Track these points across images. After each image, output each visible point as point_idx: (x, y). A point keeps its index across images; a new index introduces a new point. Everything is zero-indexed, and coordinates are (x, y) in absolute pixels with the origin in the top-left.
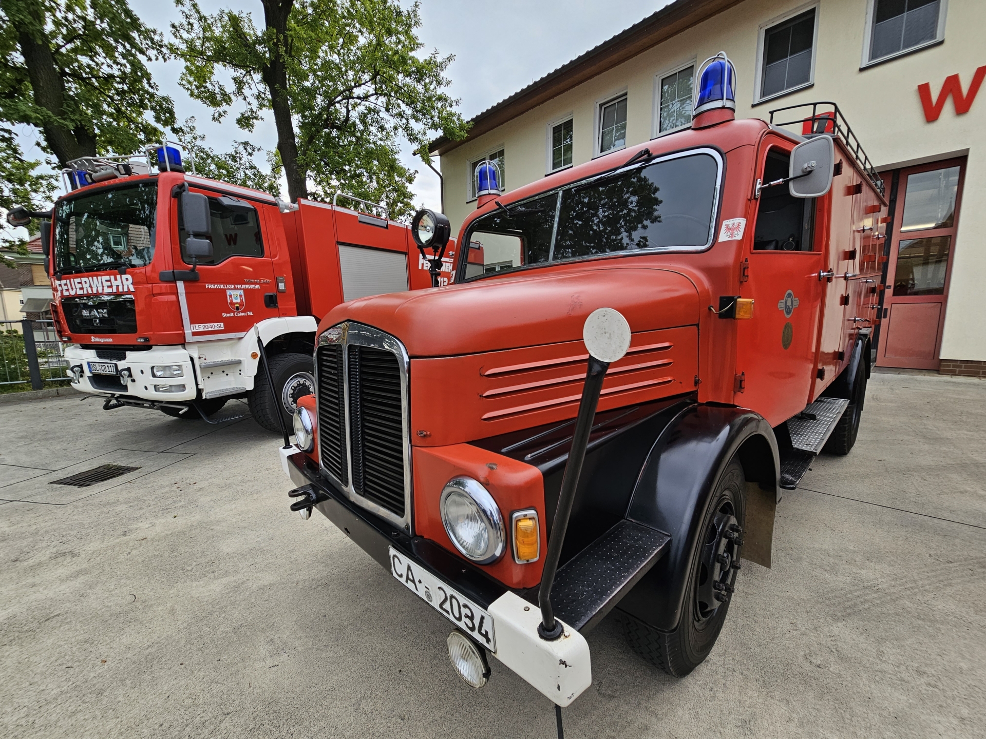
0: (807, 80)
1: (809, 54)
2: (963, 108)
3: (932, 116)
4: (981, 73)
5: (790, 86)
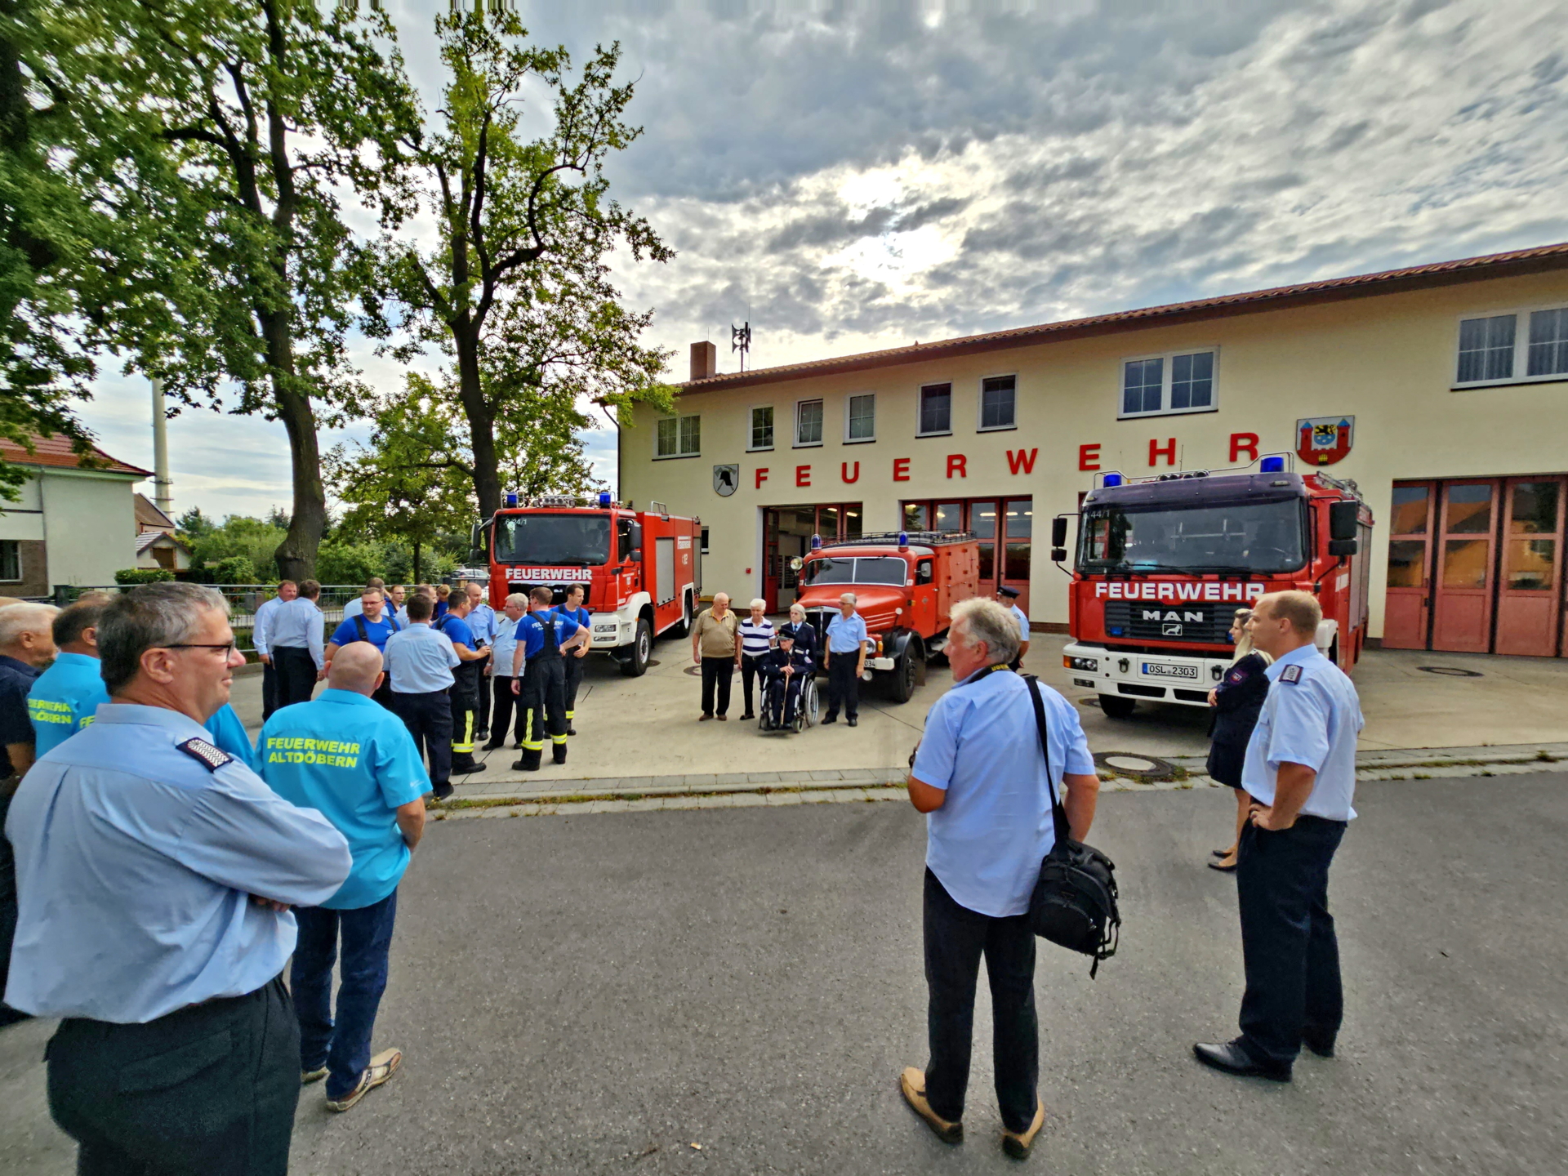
0: (947, 427)
1: (949, 411)
2: (1028, 470)
3: (1014, 470)
4: (1035, 452)
5: (938, 429)
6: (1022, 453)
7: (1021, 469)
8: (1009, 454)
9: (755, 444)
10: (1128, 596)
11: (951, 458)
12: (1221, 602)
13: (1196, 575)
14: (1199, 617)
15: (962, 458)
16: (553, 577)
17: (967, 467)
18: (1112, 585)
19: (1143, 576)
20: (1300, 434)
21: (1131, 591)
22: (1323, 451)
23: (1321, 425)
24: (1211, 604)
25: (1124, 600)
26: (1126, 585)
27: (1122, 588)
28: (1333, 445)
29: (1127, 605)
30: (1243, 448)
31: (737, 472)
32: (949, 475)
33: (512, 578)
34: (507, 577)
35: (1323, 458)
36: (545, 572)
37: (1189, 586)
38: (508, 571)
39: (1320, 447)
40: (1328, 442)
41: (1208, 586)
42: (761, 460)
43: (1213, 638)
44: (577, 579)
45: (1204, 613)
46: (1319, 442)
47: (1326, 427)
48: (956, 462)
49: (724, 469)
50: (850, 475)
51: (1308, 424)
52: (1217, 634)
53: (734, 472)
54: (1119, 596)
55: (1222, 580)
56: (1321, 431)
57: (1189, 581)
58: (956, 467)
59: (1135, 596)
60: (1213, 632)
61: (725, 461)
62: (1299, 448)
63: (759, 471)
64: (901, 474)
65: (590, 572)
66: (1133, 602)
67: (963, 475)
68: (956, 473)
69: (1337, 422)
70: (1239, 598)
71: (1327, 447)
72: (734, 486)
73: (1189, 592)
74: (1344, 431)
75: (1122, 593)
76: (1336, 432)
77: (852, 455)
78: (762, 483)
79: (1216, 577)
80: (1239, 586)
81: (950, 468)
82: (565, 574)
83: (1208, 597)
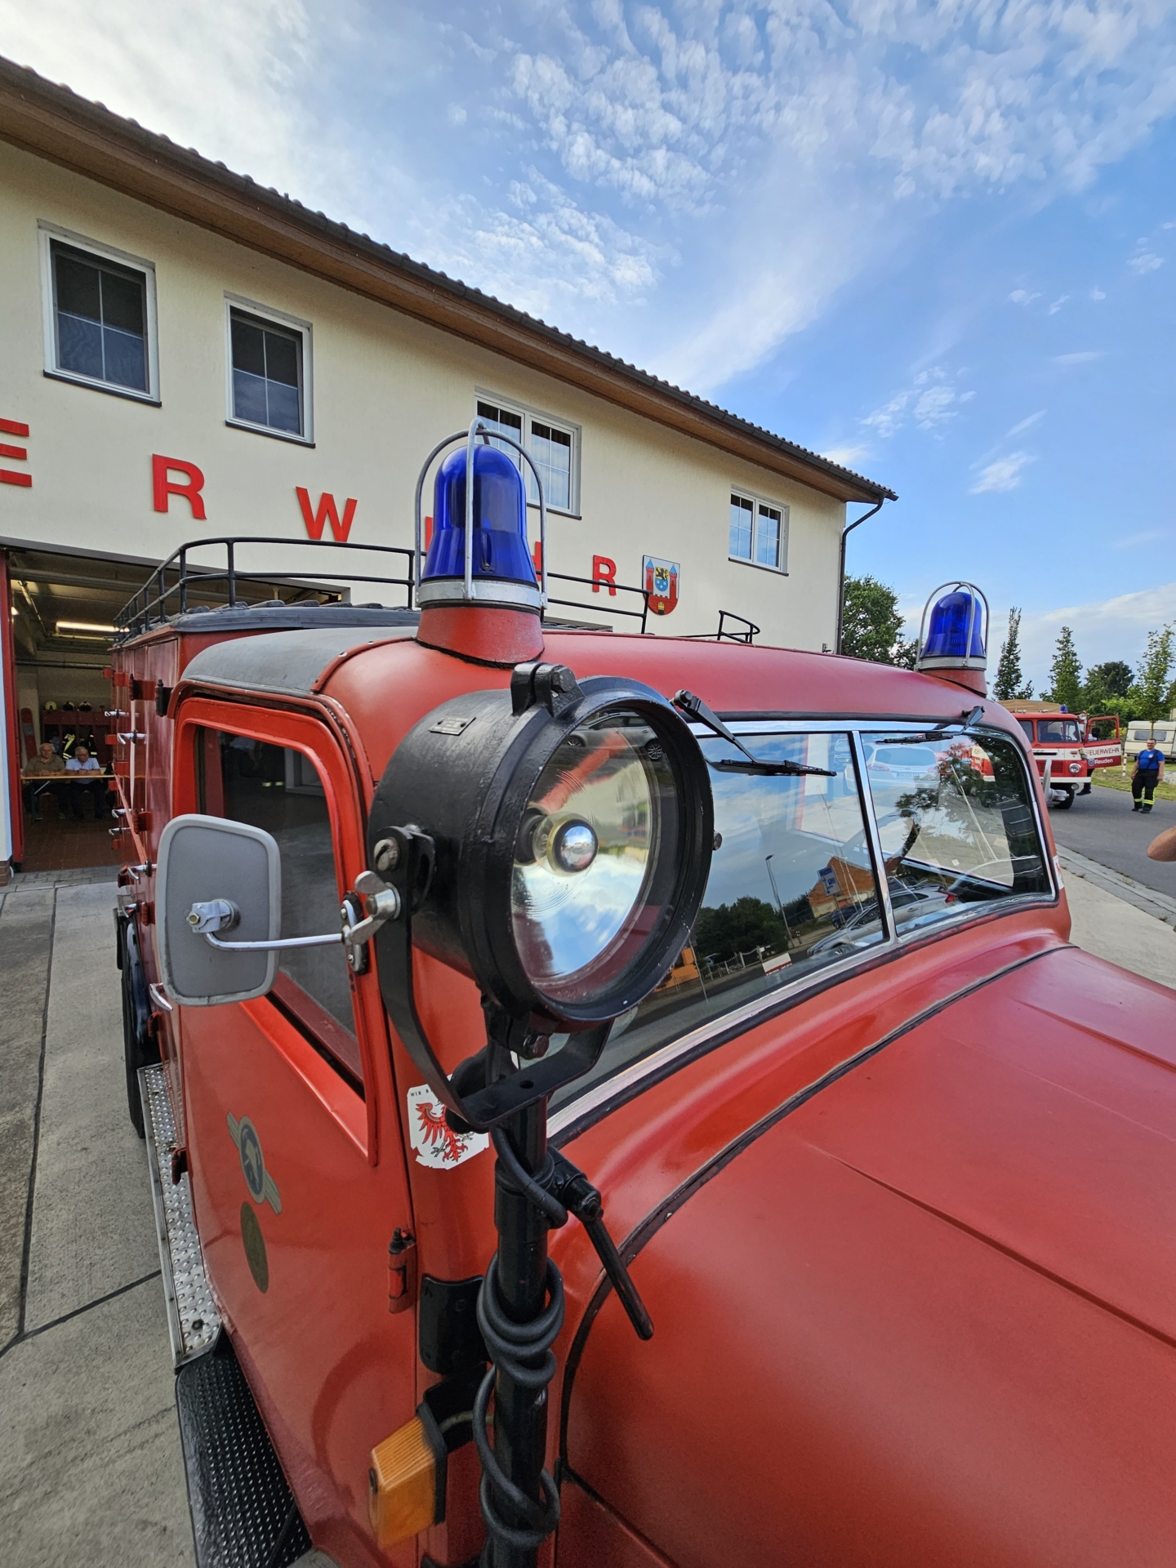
1: (143, 344)
2: (341, 536)
3: (314, 531)
4: (351, 505)
6: (327, 500)
7: (328, 531)
8: (302, 494)
11: (161, 464)
15: (194, 473)
17: (203, 494)
20: (645, 570)
22: (661, 599)
23: (660, 568)
30: (604, 577)
32: (161, 506)
35: (661, 607)
39: (658, 593)
40: (663, 590)
46: (658, 587)
47: (662, 570)
48: (176, 478)
51: (650, 562)
56: (660, 574)
58: (177, 490)
67: (198, 512)
68: (178, 504)
69: (670, 569)
71: (663, 595)
74: (674, 576)
76: (669, 578)
81: (162, 490)
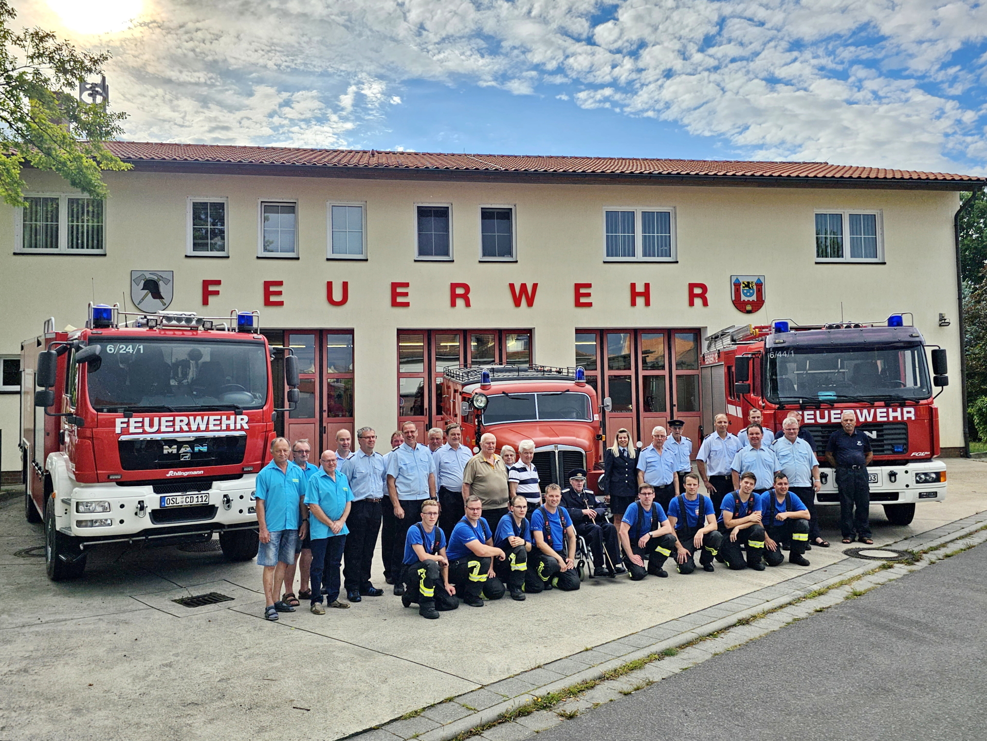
0: (447, 253)
1: (448, 236)
2: (530, 303)
3: (517, 303)
4: (535, 286)
5: (436, 255)
6: (523, 286)
7: (524, 301)
8: (512, 286)
9: (196, 246)
10: (819, 421)
11: (454, 286)
12: (888, 423)
13: (870, 403)
14: (874, 435)
15: (466, 287)
16: (194, 427)
17: (470, 296)
18: (806, 413)
19: (831, 405)
20: (733, 287)
21: (822, 417)
22: (748, 302)
23: (746, 280)
24: (882, 424)
25: (816, 424)
26: (818, 412)
27: (815, 415)
28: (754, 298)
29: (820, 429)
30: (698, 296)
31: (169, 281)
32: (453, 304)
33: (125, 431)
34: (118, 430)
35: (749, 308)
36: (181, 421)
37: (865, 411)
38: (118, 421)
39: (746, 299)
40: (751, 295)
41: (878, 410)
42: (209, 269)
43: (883, 451)
44: (228, 429)
45: (878, 431)
46: (745, 295)
47: (748, 283)
48: (460, 291)
49: (149, 276)
50: (337, 297)
51: (737, 279)
52: (886, 447)
53: (167, 282)
54: (813, 421)
55: (887, 406)
56: (746, 286)
57: (865, 408)
58: (460, 296)
59: (826, 421)
60: (882, 446)
61: (151, 265)
62: (733, 299)
63: (206, 283)
64: (400, 300)
65: (246, 418)
66: (823, 425)
67: (468, 304)
68: (460, 302)
69: (755, 280)
70: (900, 419)
71: (751, 299)
72: (166, 301)
73: (866, 416)
74: (760, 285)
75: (815, 418)
76: (755, 287)
77: (338, 273)
78: (211, 299)
79: (882, 403)
80: (899, 410)
81: (454, 297)
82: (212, 422)
83: (879, 419)
